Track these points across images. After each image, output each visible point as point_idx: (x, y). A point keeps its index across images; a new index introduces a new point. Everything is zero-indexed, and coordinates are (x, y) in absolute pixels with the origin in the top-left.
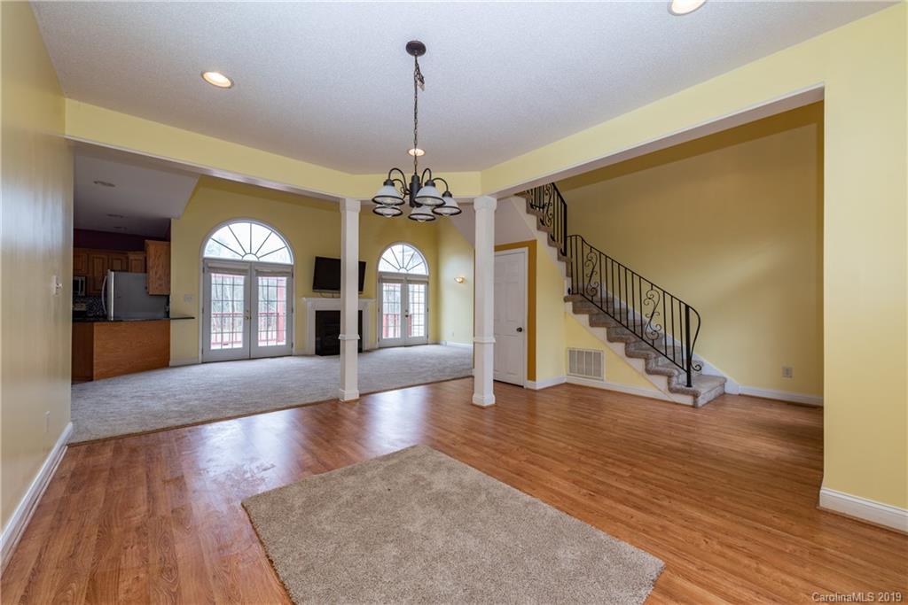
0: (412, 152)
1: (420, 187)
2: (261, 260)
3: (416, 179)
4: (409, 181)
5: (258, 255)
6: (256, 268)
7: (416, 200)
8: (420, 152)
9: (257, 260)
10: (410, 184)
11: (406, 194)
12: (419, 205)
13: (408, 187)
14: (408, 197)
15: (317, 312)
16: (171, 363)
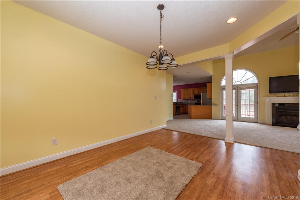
0: (160, 47)
1: (162, 57)
2: (242, 83)
3: (161, 55)
4: (158, 56)
5: (241, 82)
6: (240, 87)
7: (162, 62)
8: (162, 47)
9: (241, 83)
10: (159, 57)
11: (157, 60)
12: (162, 64)
13: (158, 58)
14: (158, 61)
15: (272, 104)
16: (212, 118)
